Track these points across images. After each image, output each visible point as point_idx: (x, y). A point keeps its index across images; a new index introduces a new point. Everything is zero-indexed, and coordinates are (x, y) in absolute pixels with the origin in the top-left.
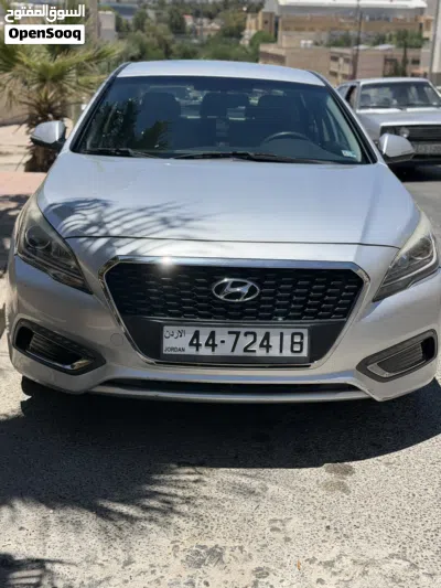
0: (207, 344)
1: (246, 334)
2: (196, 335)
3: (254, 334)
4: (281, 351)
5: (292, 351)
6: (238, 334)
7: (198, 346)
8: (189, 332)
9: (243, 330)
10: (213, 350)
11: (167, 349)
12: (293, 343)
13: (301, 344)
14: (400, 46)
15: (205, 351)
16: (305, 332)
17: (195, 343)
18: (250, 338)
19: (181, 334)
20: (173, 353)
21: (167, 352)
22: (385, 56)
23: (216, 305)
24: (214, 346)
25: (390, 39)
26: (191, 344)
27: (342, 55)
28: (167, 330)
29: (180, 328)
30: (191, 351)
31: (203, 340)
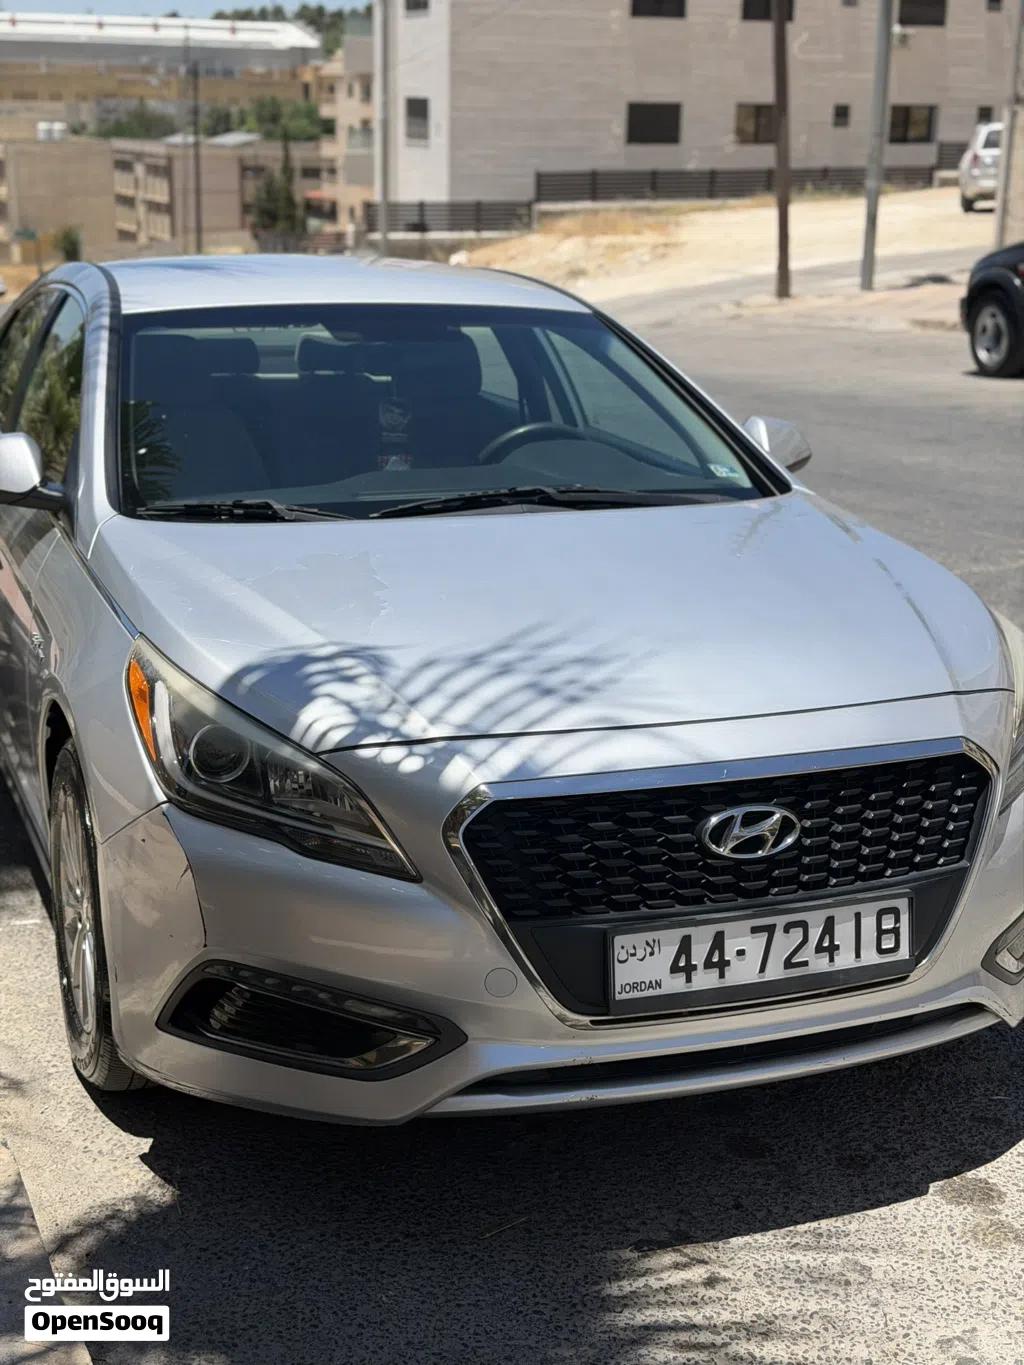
0: (708, 964)
1: (787, 929)
2: (685, 946)
3: (804, 925)
4: (858, 955)
5: (881, 951)
6: (770, 930)
7: (689, 969)
8: (669, 941)
9: (780, 921)
10: (722, 975)
11: (623, 988)
12: (881, 932)
13: (896, 931)
14: (268, 135)
15: (705, 980)
16: (902, 904)
17: (682, 965)
18: (797, 935)
19: (652, 948)
20: (636, 994)
21: (624, 996)
22: (241, 160)
23: (713, 870)
24: (723, 965)
25: (242, 122)
26: (675, 969)
27: (139, 156)
28: (622, 943)
29: (650, 936)
30: (676, 984)
31: (699, 954)
